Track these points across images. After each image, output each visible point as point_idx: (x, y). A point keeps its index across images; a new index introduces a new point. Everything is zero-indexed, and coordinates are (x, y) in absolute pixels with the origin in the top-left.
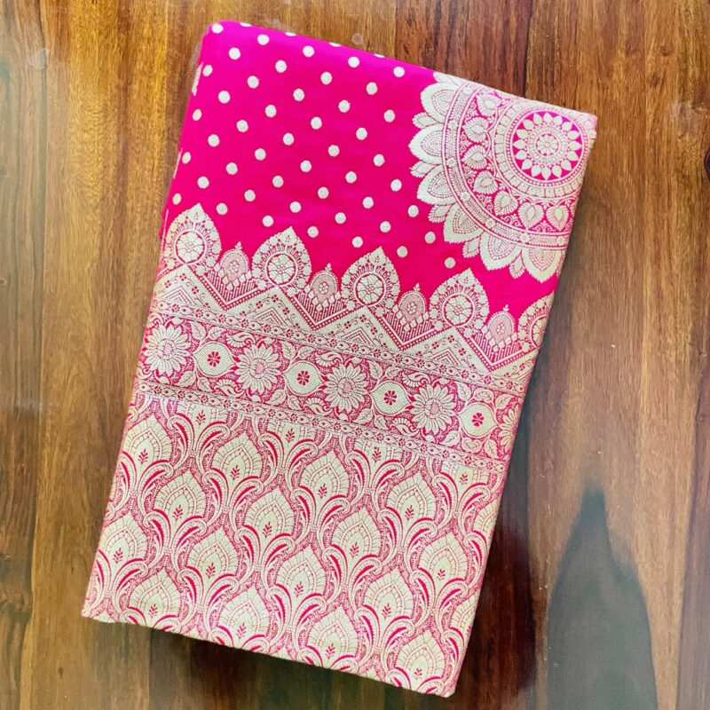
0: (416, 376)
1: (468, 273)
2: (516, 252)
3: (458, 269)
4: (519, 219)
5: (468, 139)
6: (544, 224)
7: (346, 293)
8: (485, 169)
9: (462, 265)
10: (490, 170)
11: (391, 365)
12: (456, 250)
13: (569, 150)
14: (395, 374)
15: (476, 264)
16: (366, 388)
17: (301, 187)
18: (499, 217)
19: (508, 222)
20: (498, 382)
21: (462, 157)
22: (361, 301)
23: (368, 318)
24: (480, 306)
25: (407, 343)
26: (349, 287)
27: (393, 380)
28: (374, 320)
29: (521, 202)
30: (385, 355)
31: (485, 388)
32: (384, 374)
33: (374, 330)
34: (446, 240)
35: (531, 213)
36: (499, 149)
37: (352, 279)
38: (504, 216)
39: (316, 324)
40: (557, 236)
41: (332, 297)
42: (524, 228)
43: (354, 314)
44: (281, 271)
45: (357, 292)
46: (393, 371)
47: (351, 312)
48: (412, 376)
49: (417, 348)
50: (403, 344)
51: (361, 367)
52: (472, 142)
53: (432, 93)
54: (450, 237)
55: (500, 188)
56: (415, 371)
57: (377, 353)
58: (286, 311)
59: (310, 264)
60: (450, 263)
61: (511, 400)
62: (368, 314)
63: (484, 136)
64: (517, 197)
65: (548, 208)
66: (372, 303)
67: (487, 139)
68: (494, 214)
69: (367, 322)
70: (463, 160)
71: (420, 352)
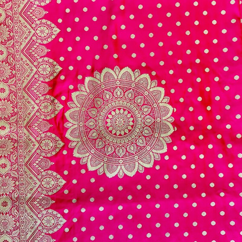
0: (14, 99)
1: (61, 107)
2: (74, 123)
3: (62, 102)
4: (88, 120)
5: (114, 90)
6: (89, 130)
7: (40, 60)
8: (104, 100)
9: (64, 103)
10: (104, 102)
11: (16, 87)
12: (69, 99)
13: (120, 131)
14: (13, 90)
15: (66, 108)
16: (3, 79)
17: (78, 29)
18: (87, 112)
19: (86, 116)
20: (21, 132)
21: (106, 90)
22: (39, 67)
23: (33, 72)
24: (50, 115)
25: (27, 90)
26: (43, 61)
27: (10, 89)
28: (32, 74)
29: (95, 118)
30: (19, 83)
31: (17, 127)
32: (12, 85)
33: (28, 76)
34: (72, 94)
35: (91, 124)
36: (113, 104)
37: (47, 61)
38: (88, 114)
39: (24, 51)
40: (85, 137)
41: (37, 55)
42: (85, 123)
43: (32, 66)
44: (42, 32)
45: (42, 65)
46: (13, 88)
47: (33, 64)
48: (14, 97)
49: (26, 95)
50: (26, 89)
51: (11, 75)
52: (113, 92)
53: (128, 71)
54: (74, 95)
55: (98, 109)
56: (16, 97)
57: (19, 80)
58: (26, 38)
59: (48, 42)
60: (63, 98)
61: (15, 140)
62: (34, 72)
63: (116, 96)
64: (96, 116)
65: (95, 129)
66: (39, 72)
67: (116, 98)
68: (88, 109)
69: (31, 72)
70: (105, 91)
71: (24, 97)
